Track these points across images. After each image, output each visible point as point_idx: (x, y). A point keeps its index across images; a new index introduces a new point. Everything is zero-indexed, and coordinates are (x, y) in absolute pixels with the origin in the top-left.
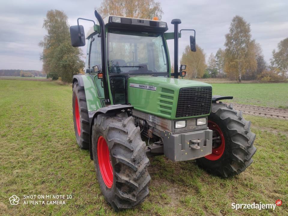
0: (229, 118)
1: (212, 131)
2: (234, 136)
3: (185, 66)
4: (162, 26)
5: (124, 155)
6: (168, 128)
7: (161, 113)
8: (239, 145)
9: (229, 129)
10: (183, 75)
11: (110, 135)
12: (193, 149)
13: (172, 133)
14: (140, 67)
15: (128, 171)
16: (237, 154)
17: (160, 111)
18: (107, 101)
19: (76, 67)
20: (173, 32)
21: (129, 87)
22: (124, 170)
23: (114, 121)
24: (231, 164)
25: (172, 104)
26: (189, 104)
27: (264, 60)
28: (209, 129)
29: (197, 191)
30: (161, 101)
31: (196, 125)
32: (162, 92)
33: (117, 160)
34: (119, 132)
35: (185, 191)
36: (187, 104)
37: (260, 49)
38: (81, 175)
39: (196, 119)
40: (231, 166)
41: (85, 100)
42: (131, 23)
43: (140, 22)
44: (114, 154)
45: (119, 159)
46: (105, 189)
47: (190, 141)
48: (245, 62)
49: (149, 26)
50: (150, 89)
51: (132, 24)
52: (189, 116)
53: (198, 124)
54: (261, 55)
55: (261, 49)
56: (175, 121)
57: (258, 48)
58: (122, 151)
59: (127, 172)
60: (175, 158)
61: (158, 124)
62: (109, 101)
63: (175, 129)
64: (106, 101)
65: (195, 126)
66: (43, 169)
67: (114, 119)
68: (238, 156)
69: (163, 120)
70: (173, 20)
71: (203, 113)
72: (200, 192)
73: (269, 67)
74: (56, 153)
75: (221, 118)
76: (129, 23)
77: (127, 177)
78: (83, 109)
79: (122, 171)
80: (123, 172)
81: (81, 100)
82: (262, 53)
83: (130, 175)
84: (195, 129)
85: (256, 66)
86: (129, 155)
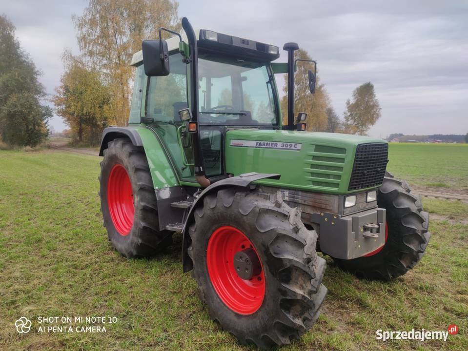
0: (396, 191)
1: (385, 209)
2: (405, 216)
3: (305, 115)
4: (272, 52)
5: (293, 254)
6: (331, 208)
7: (314, 185)
8: (414, 230)
9: (397, 207)
10: (303, 129)
11: (262, 222)
12: (367, 238)
13: (340, 215)
14: (241, 114)
15: (302, 279)
16: (410, 244)
17: (311, 182)
18: (200, 169)
19: (34, 117)
20: (287, 61)
21: (230, 147)
22: (297, 279)
23: (258, 198)
24: (401, 259)
25: (342, 169)
26: (365, 170)
27: (336, 114)
28: (379, 207)
29: (362, 305)
30: (313, 166)
31: (366, 202)
32: (315, 151)
33: (285, 262)
34: (276, 216)
35: (343, 307)
36: (363, 170)
37: (328, 99)
38: (161, 302)
39: (367, 192)
40: (401, 262)
41: (147, 170)
42: (232, 43)
43: (244, 43)
44: (275, 253)
45: (290, 260)
46: (235, 319)
47: (364, 226)
48: (313, 116)
49: (256, 49)
50: (285, 147)
51: (234, 45)
52: (362, 188)
53: (368, 201)
54: (329, 106)
55: (330, 99)
56: (345, 196)
57: (325, 96)
58: (289, 247)
59: (300, 280)
60: (348, 255)
61: (306, 203)
62: (202, 170)
63: (345, 209)
64: (198, 171)
65: (365, 204)
66: (77, 300)
67: (258, 195)
68: (412, 246)
69: (317, 196)
70: (286, 45)
71: (376, 184)
72: (368, 306)
73: (343, 125)
74: (82, 269)
75: (382, 191)
76: (228, 43)
77: (300, 290)
78: (143, 185)
79: (293, 280)
80: (294, 282)
81: (137, 170)
82: (331, 103)
83: (304, 285)
84: (364, 208)
85: (327, 122)
86: (300, 252)
